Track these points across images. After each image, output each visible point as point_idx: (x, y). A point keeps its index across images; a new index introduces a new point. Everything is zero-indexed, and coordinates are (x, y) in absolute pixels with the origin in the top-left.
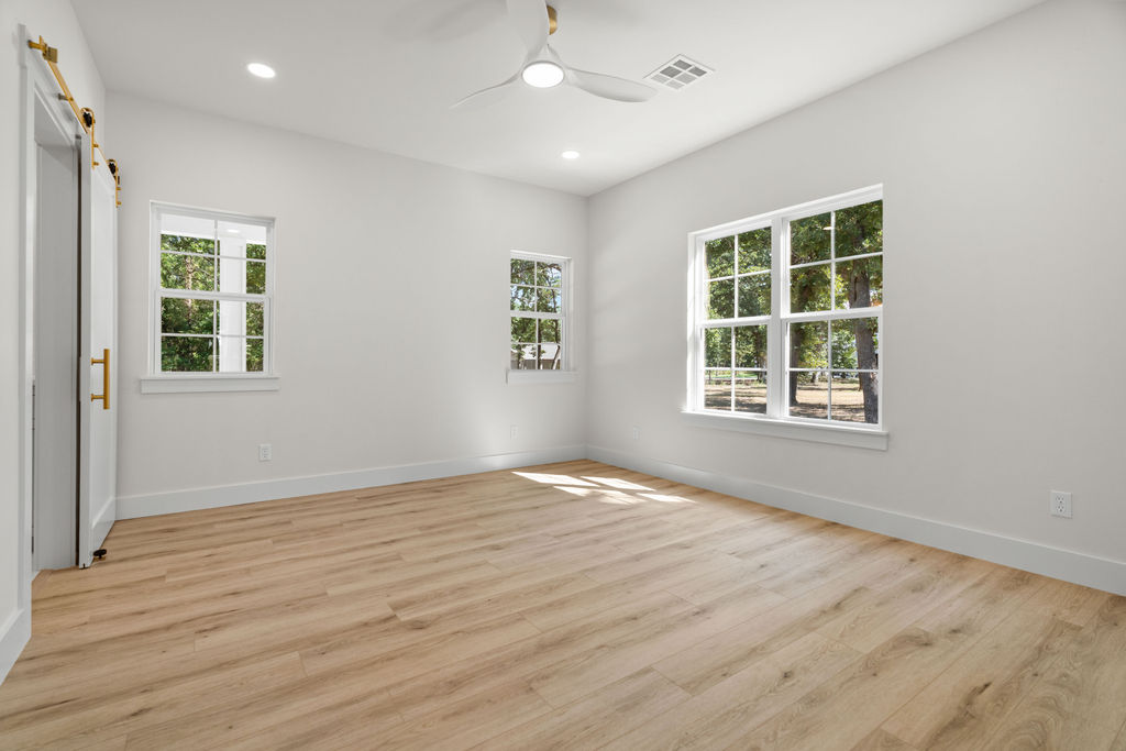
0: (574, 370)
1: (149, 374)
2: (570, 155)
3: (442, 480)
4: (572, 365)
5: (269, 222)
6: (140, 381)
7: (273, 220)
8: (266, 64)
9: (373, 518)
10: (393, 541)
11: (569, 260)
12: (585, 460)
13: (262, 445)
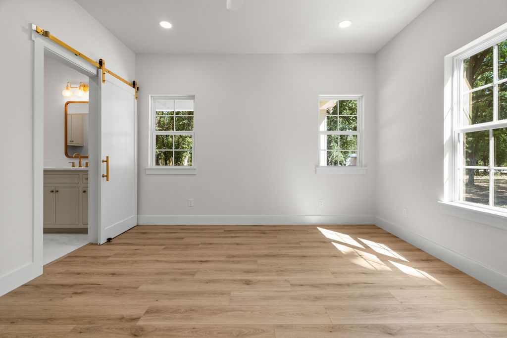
0: (366, 166)
1: (149, 167)
2: (345, 25)
3: (275, 226)
4: (363, 164)
5: (192, 97)
6: (146, 169)
7: (194, 96)
8: (167, 21)
9: (216, 244)
10: (206, 261)
11: (362, 97)
12: (374, 225)
13: (189, 199)
